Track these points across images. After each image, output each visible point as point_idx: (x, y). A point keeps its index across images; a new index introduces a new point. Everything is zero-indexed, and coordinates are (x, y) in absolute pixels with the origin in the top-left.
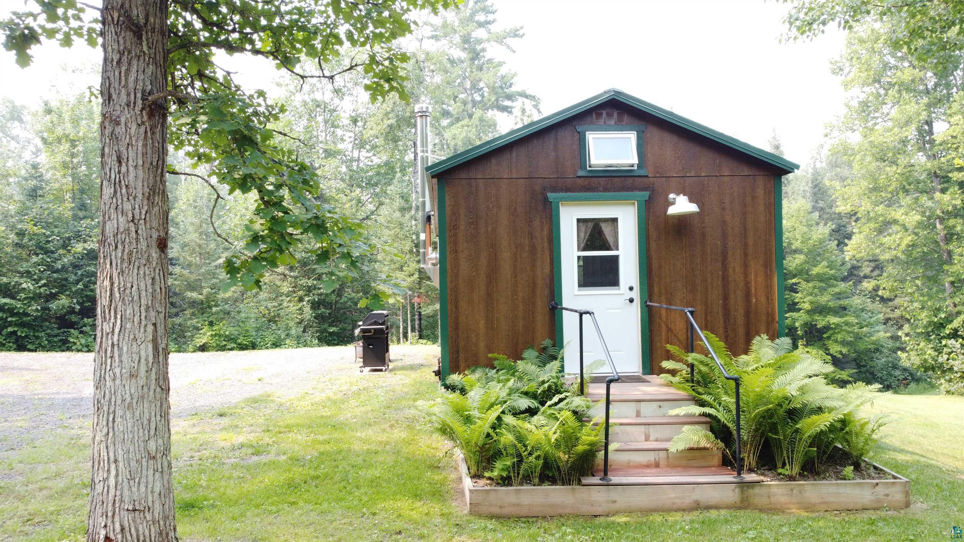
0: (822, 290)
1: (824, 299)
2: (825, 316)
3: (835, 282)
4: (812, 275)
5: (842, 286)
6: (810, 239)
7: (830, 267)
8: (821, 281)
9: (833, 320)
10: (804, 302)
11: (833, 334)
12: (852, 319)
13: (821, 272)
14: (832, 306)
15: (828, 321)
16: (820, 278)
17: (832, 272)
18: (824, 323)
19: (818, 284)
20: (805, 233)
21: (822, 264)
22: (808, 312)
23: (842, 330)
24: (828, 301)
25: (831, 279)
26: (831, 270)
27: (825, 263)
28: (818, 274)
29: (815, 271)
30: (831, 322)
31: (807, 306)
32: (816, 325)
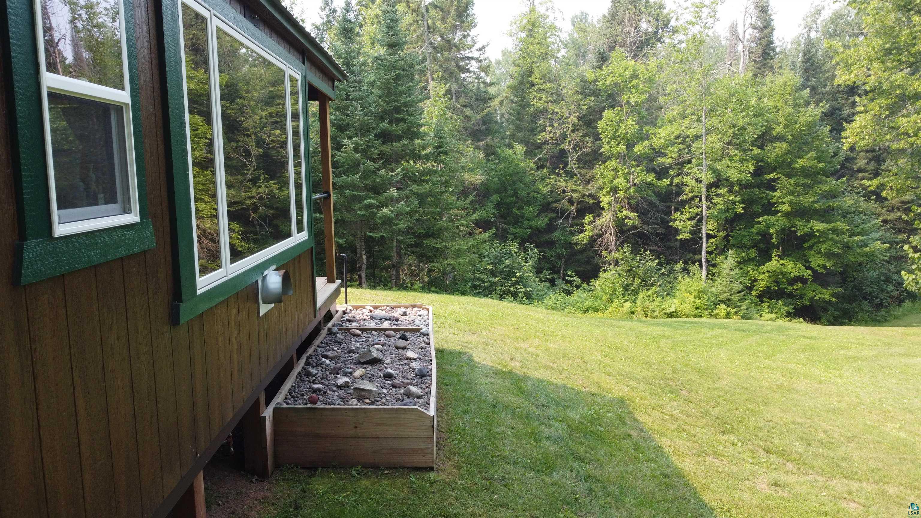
0: (807, 188)
1: (808, 199)
2: (808, 221)
3: (824, 178)
4: (794, 169)
5: (832, 182)
6: (796, 122)
7: (819, 159)
8: (806, 176)
9: (819, 226)
10: (783, 203)
11: (815, 243)
12: (842, 225)
13: (807, 165)
14: (818, 208)
15: (811, 228)
16: (805, 172)
17: (822, 165)
18: (805, 230)
19: (802, 180)
20: (790, 115)
21: (810, 155)
22: (787, 215)
23: (827, 238)
24: (814, 202)
25: (819, 174)
26: (819, 162)
27: (813, 154)
28: (803, 167)
29: (800, 163)
30: (816, 228)
31: (786, 208)
32: (795, 232)
